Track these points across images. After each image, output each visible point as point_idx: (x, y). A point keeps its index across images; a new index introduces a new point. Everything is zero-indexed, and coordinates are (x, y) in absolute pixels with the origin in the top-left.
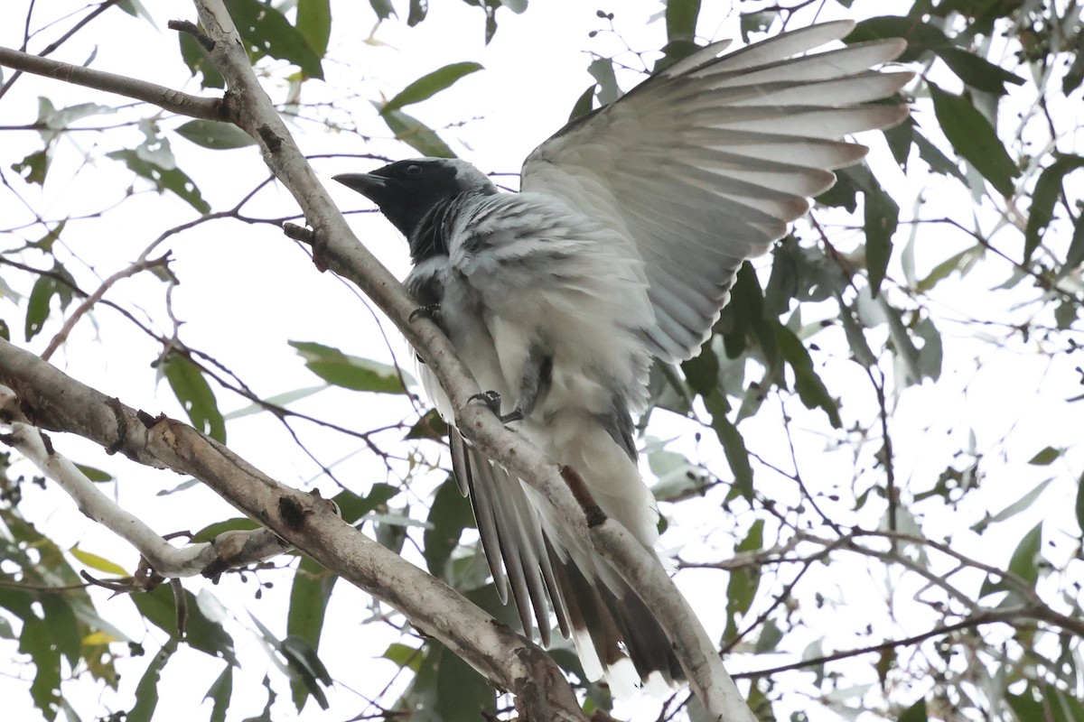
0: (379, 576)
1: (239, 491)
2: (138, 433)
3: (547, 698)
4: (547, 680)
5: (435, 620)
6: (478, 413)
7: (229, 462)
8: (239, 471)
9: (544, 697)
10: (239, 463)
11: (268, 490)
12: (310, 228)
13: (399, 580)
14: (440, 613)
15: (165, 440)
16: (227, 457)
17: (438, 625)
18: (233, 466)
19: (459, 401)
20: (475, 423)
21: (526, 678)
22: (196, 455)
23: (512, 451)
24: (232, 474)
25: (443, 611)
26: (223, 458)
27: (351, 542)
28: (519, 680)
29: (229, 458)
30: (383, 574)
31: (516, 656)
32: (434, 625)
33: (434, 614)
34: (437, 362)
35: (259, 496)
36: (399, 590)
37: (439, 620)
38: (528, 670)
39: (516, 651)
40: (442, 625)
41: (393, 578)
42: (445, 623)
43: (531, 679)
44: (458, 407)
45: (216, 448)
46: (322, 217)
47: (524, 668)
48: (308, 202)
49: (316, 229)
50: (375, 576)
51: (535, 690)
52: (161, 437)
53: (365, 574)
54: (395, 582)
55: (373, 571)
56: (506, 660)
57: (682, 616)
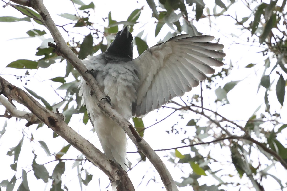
0: (77, 143)
1: (37, 112)
2: (8, 90)
3: (125, 188)
4: (125, 182)
5: (93, 159)
6: (104, 103)
7: (34, 103)
8: (36, 106)
9: (125, 187)
10: (36, 103)
11: (45, 113)
12: (55, 44)
13: (83, 145)
14: (94, 157)
15: (15, 94)
16: (33, 101)
17: (94, 160)
18: (35, 104)
19: (98, 99)
20: (103, 106)
21: (119, 181)
22: (24, 100)
23: (114, 116)
24: (34, 107)
25: (95, 156)
26: (32, 102)
27: (69, 132)
28: (117, 181)
29: (33, 102)
30: (78, 143)
31: (116, 173)
32: (93, 160)
33: (93, 157)
34: (92, 86)
35: (42, 115)
36: (83, 149)
37: (94, 159)
38: (120, 178)
39: (116, 171)
40: (95, 160)
41: (81, 145)
42: (96, 160)
43: (121, 181)
44: (98, 101)
45: (30, 98)
46: (59, 41)
47: (119, 177)
48: (54, 36)
49: (57, 44)
50: (76, 143)
51: (122, 185)
52: (14, 93)
53: (73, 142)
54: (82, 146)
55: (75, 142)
56: (114, 174)
57: (163, 169)
